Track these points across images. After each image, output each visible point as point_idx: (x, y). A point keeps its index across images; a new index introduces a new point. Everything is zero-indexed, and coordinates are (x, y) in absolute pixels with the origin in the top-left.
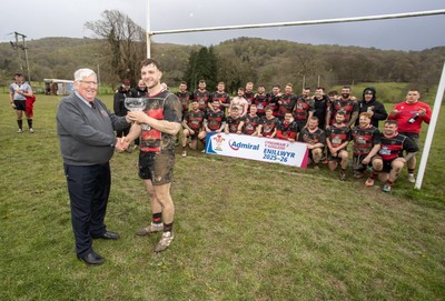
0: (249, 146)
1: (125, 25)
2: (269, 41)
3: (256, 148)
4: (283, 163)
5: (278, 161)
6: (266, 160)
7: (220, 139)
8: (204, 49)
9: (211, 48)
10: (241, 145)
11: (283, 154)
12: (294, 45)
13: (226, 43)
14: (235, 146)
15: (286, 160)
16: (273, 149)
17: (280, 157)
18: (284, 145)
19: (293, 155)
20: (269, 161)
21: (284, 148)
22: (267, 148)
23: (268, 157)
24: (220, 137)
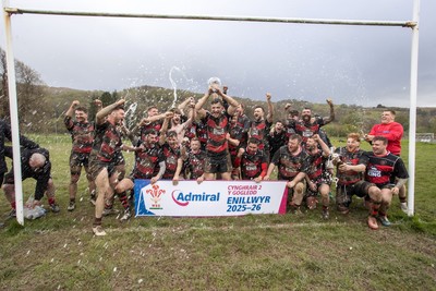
0: (203, 197)
3: (215, 198)
4: (256, 212)
5: (247, 212)
6: (231, 214)
10: (192, 197)
11: (255, 200)
14: (182, 200)
15: (259, 208)
16: (240, 196)
17: (250, 205)
18: (256, 187)
19: (268, 199)
20: (237, 213)
21: (255, 193)
22: (232, 196)
23: (234, 209)
24: (156, 188)
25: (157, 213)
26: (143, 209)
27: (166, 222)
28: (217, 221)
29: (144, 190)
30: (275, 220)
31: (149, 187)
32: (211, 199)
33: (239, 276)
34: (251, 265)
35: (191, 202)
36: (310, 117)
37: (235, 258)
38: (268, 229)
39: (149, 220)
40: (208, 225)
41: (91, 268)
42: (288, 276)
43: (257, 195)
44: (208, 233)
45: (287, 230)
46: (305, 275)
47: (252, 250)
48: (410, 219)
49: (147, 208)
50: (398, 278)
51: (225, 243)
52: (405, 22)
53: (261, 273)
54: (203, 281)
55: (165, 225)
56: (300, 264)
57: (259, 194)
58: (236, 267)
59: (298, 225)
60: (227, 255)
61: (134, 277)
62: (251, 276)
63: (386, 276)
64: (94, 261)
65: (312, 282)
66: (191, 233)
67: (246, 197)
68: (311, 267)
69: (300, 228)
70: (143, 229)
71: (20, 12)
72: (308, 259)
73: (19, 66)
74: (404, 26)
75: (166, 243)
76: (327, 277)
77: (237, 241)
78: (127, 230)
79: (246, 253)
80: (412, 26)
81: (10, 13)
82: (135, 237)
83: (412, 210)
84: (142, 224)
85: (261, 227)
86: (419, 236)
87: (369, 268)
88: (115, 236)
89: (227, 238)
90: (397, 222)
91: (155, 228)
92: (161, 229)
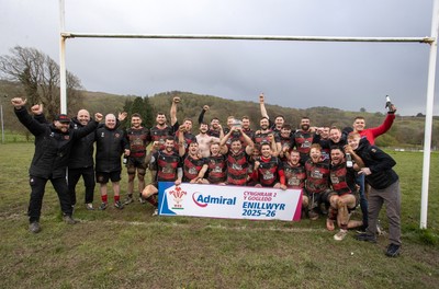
0: (221, 201)
1: (45, 66)
2: (198, 96)
3: (232, 202)
4: (270, 218)
5: (263, 217)
6: (247, 217)
7: (179, 194)
8: (139, 98)
9: (147, 99)
10: (209, 199)
11: (270, 206)
12: (220, 100)
13: (160, 95)
14: (202, 201)
15: (273, 214)
16: (255, 202)
17: (265, 211)
18: (271, 194)
19: (282, 207)
20: (251, 217)
21: (270, 199)
22: (247, 200)
23: (249, 213)
24: (178, 189)
25: (179, 213)
26: (166, 209)
27: (184, 220)
28: (232, 222)
29: (167, 191)
30: (286, 224)
31: (173, 188)
32: (228, 202)
33: (244, 268)
34: (256, 260)
35: (209, 204)
36: (309, 127)
37: (242, 254)
38: (278, 232)
39: (170, 218)
40: (223, 224)
41: (120, 251)
42: (286, 271)
43: (272, 202)
44: (223, 232)
45: (295, 234)
46: (302, 271)
47: (258, 249)
49: (170, 208)
50: (390, 281)
51: (237, 240)
52: (421, 38)
53: (263, 267)
54: (212, 269)
55: (183, 222)
56: (300, 263)
57: (274, 201)
58: (242, 261)
59: (307, 230)
60: (236, 250)
61: (155, 261)
62: (254, 268)
63: (379, 279)
64: (123, 247)
65: (308, 278)
66: (207, 230)
67: (261, 203)
68: (310, 266)
69: (308, 233)
70: (165, 224)
71: (73, 36)
72: (308, 259)
73: (70, 80)
74: (421, 41)
75: (184, 237)
76: (322, 275)
77: (247, 240)
78: (152, 224)
79: (253, 250)
80: (430, 42)
81: (65, 37)
82: (159, 232)
83: (424, 223)
84: (165, 220)
85: (271, 229)
86: (428, 248)
87: (365, 270)
88: (142, 228)
89: (238, 237)
90: (409, 234)
91: (175, 224)
92: (181, 225)
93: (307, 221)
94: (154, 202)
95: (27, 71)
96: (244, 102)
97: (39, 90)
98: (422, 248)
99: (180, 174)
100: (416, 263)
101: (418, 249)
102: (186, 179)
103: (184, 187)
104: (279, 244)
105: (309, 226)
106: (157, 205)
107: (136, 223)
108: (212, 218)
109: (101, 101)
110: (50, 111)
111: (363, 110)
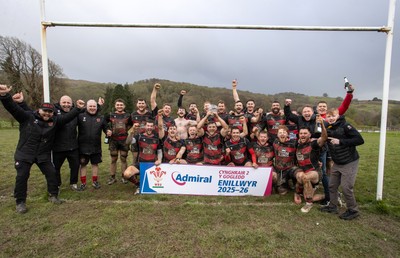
0: (198, 179)
1: (27, 54)
3: (208, 180)
4: (243, 194)
5: (236, 194)
6: (222, 194)
7: (159, 173)
8: (119, 86)
9: (127, 86)
10: (187, 178)
11: (243, 183)
13: (140, 82)
14: (181, 180)
15: (246, 191)
16: (229, 179)
17: (239, 188)
18: (244, 173)
19: (255, 184)
20: (226, 194)
21: (243, 177)
22: (222, 179)
23: (224, 190)
24: (158, 169)
25: (159, 191)
26: (147, 188)
27: (164, 198)
28: (208, 199)
29: (148, 171)
30: (258, 199)
31: (153, 168)
32: (204, 181)
33: (220, 240)
34: (231, 232)
35: (187, 182)
36: (279, 110)
37: (219, 227)
38: (251, 206)
39: (151, 196)
40: (200, 201)
41: (105, 228)
42: (259, 241)
43: (245, 180)
44: (200, 207)
45: (266, 207)
46: (273, 241)
47: (234, 221)
48: (378, 202)
49: (151, 187)
50: (351, 247)
51: (214, 215)
52: (379, 28)
53: (238, 238)
54: (191, 242)
55: (163, 199)
56: (271, 233)
57: (247, 178)
58: (219, 233)
59: (276, 204)
60: (213, 224)
61: (138, 236)
62: (229, 240)
63: (342, 245)
64: (107, 223)
65: (278, 247)
66: (185, 206)
67: (235, 180)
68: (280, 236)
69: (278, 206)
70: (146, 201)
71: (53, 25)
72: (278, 230)
73: (52, 68)
74: (379, 31)
75: (165, 213)
76: (291, 244)
77: (223, 214)
78: (134, 202)
79: (229, 223)
80: (387, 31)
81: (46, 26)
82: (140, 209)
83: (380, 195)
84: (147, 198)
85: (245, 204)
86: (383, 217)
87: (329, 239)
88: (124, 206)
89: (215, 211)
90: (366, 205)
91: (156, 202)
92: (161, 203)
93: (277, 196)
94: (136, 181)
95: (9, 60)
96: (218, 89)
97: (22, 78)
98: (378, 217)
99: (160, 156)
100: (373, 230)
101: (375, 218)
102: (165, 160)
103: (164, 167)
104: (252, 217)
105: (278, 201)
106: (138, 185)
107: (119, 202)
108: (190, 196)
109: (83, 88)
110: (34, 98)
111: (325, 95)
